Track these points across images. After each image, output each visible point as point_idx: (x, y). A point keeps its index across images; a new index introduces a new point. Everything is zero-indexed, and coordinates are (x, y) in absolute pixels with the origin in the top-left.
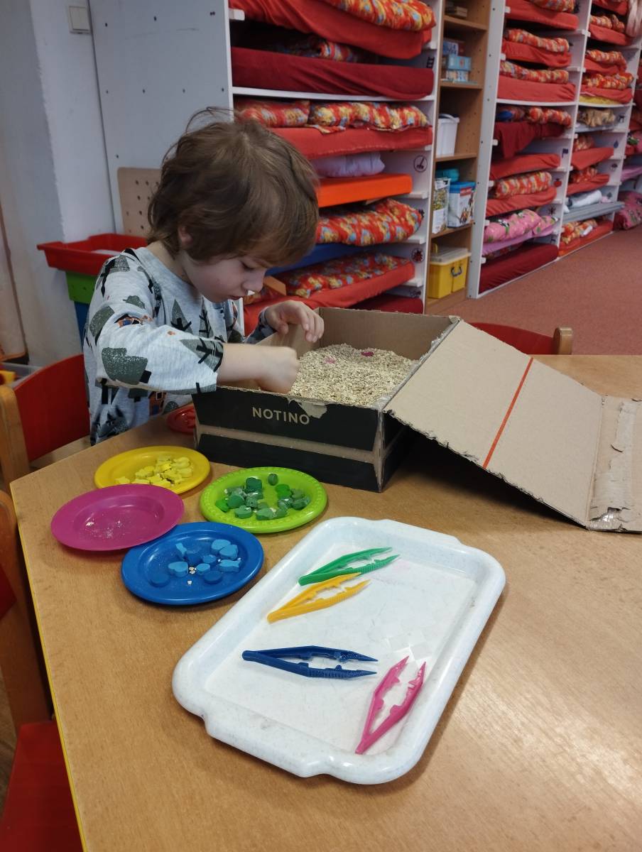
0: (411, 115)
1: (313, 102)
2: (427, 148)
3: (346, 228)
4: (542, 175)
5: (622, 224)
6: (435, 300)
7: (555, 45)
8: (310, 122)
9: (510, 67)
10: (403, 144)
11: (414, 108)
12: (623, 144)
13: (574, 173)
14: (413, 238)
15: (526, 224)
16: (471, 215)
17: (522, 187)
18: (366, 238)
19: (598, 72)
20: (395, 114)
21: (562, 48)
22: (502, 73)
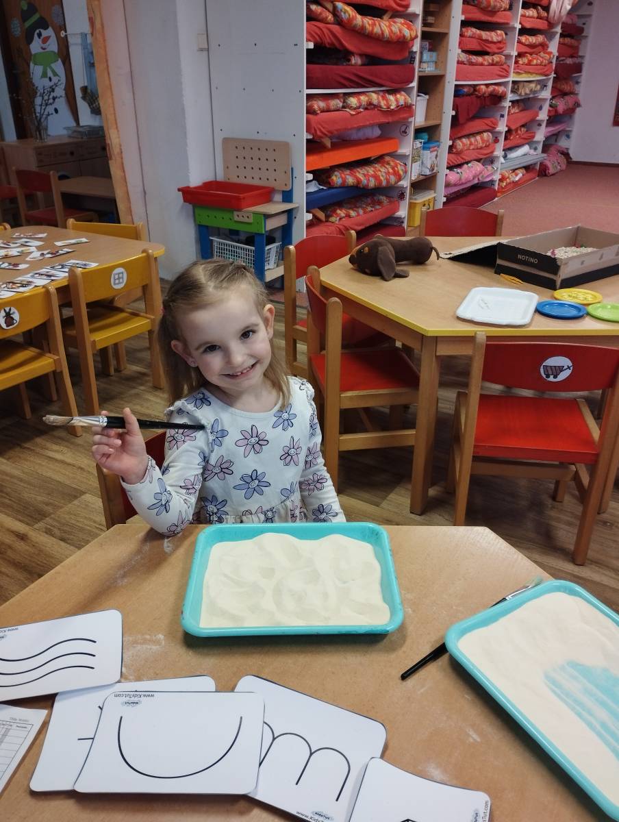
0: (402, 98)
1: (345, 94)
2: (410, 120)
3: (360, 176)
4: (485, 135)
5: (545, 172)
6: (412, 228)
7: (494, 36)
8: (343, 107)
9: (464, 57)
10: (396, 118)
11: (403, 93)
12: (546, 107)
13: (509, 132)
14: (401, 183)
15: (474, 172)
16: (437, 166)
17: (471, 144)
18: (372, 183)
19: (526, 53)
20: (391, 98)
21: (500, 39)
22: (459, 62)
